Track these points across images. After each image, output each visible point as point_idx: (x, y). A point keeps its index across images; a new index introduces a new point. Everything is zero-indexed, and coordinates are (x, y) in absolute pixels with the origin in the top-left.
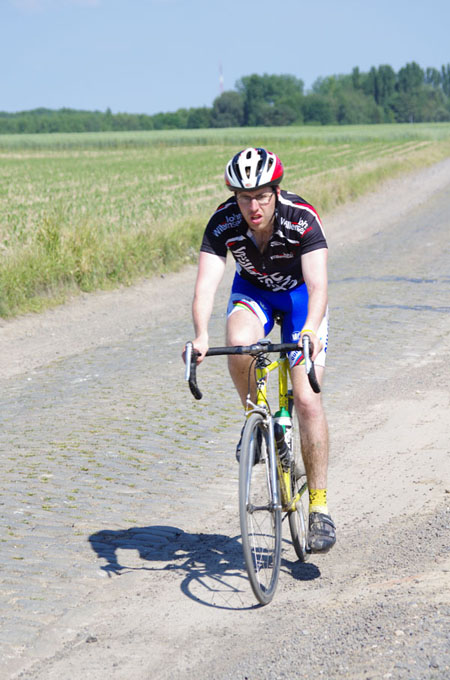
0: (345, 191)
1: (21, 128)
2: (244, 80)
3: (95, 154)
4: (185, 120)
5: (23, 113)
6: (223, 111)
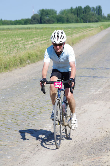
2: (40, 10)
4: (23, 22)
6: (34, 19)
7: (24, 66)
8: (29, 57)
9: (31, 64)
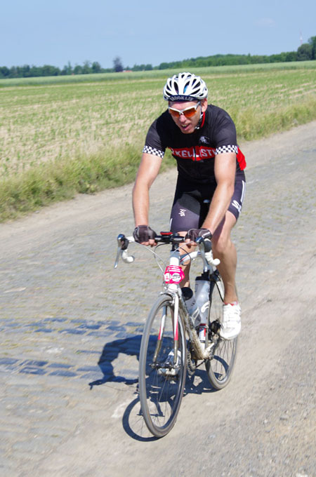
1: (210, 64)
3: (245, 75)
4: (284, 58)
5: (210, 57)
6: (302, 53)
7: (288, 130)
8: (296, 115)
9: (299, 127)
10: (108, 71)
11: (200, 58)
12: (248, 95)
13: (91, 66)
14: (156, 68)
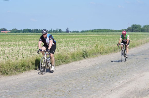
0: (145, 42)
1: (98, 32)
2: (132, 25)
3: (108, 35)
5: (98, 29)
6: (129, 30)
7: (116, 52)
10: (64, 32)
11: (95, 30)
12: (106, 41)
13: (58, 30)
14: (80, 32)
